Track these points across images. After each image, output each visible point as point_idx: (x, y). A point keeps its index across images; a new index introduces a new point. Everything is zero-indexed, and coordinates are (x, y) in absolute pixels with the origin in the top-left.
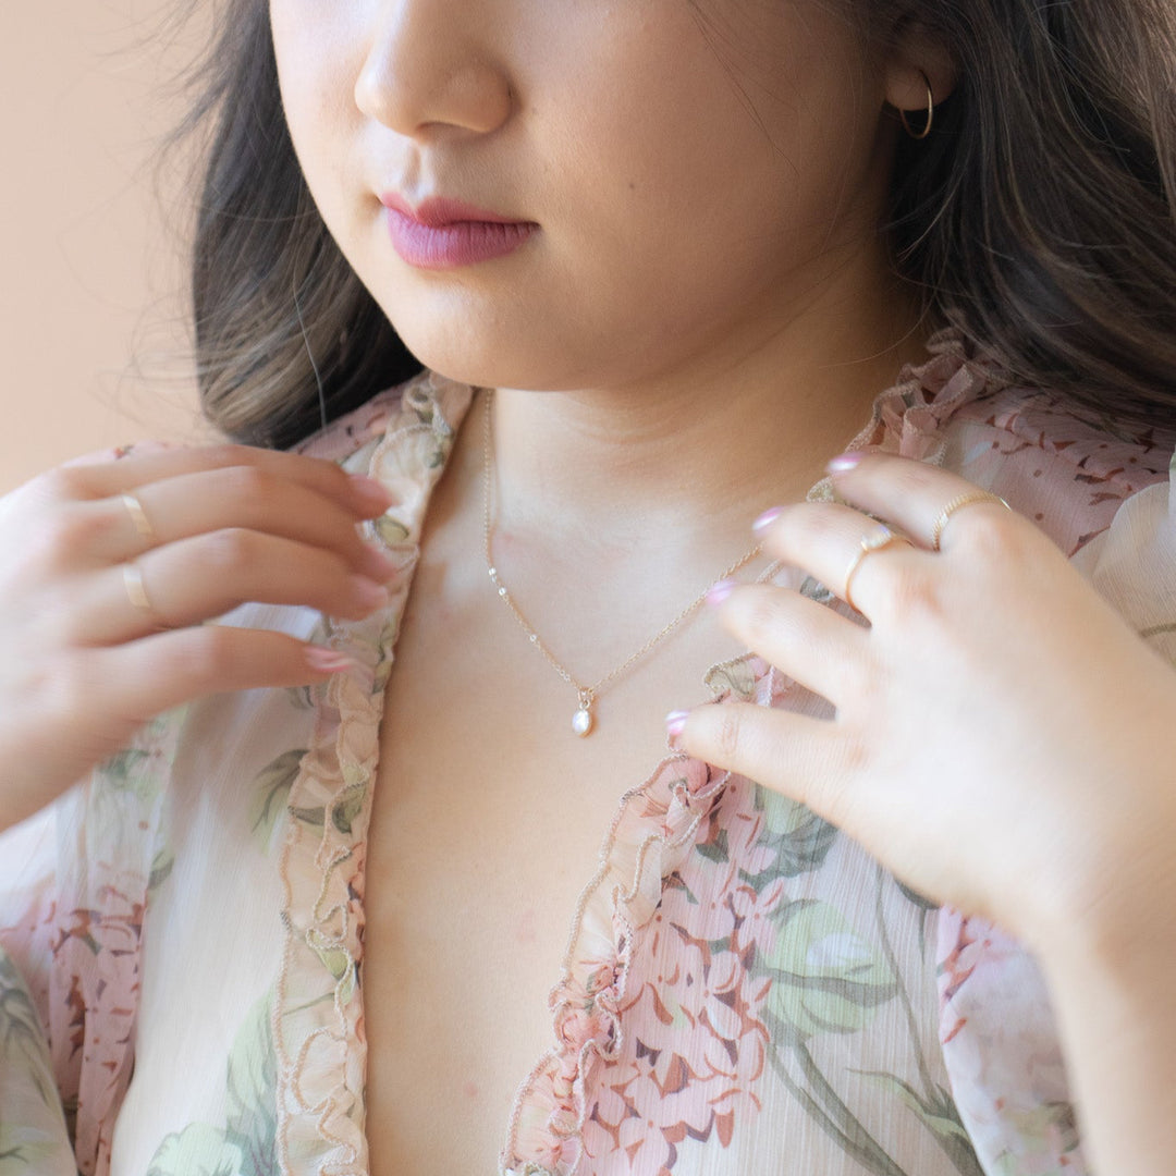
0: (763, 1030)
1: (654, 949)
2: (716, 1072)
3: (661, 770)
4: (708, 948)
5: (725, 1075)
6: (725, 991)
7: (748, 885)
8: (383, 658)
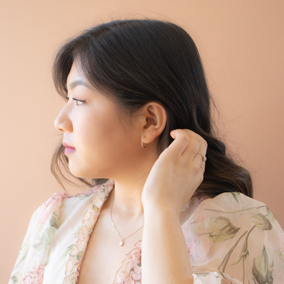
1: (128, 281)
4: (136, 281)
8: (90, 231)
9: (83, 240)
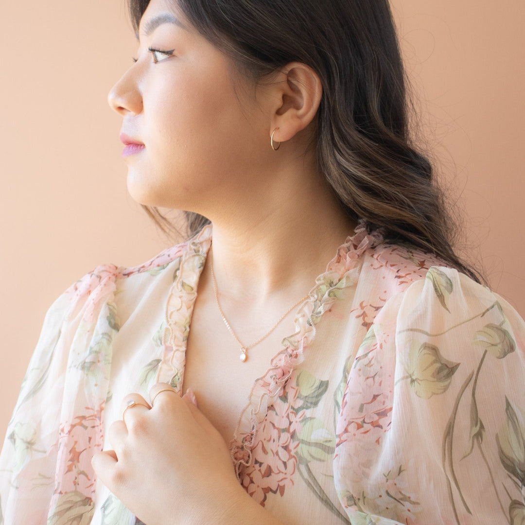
0: (296, 459)
1: (264, 429)
2: (280, 472)
3: (268, 372)
4: (281, 431)
5: (283, 473)
6: (285, 445)
7: (294, 411)
8: (186, 330)
9: (177, 350)
